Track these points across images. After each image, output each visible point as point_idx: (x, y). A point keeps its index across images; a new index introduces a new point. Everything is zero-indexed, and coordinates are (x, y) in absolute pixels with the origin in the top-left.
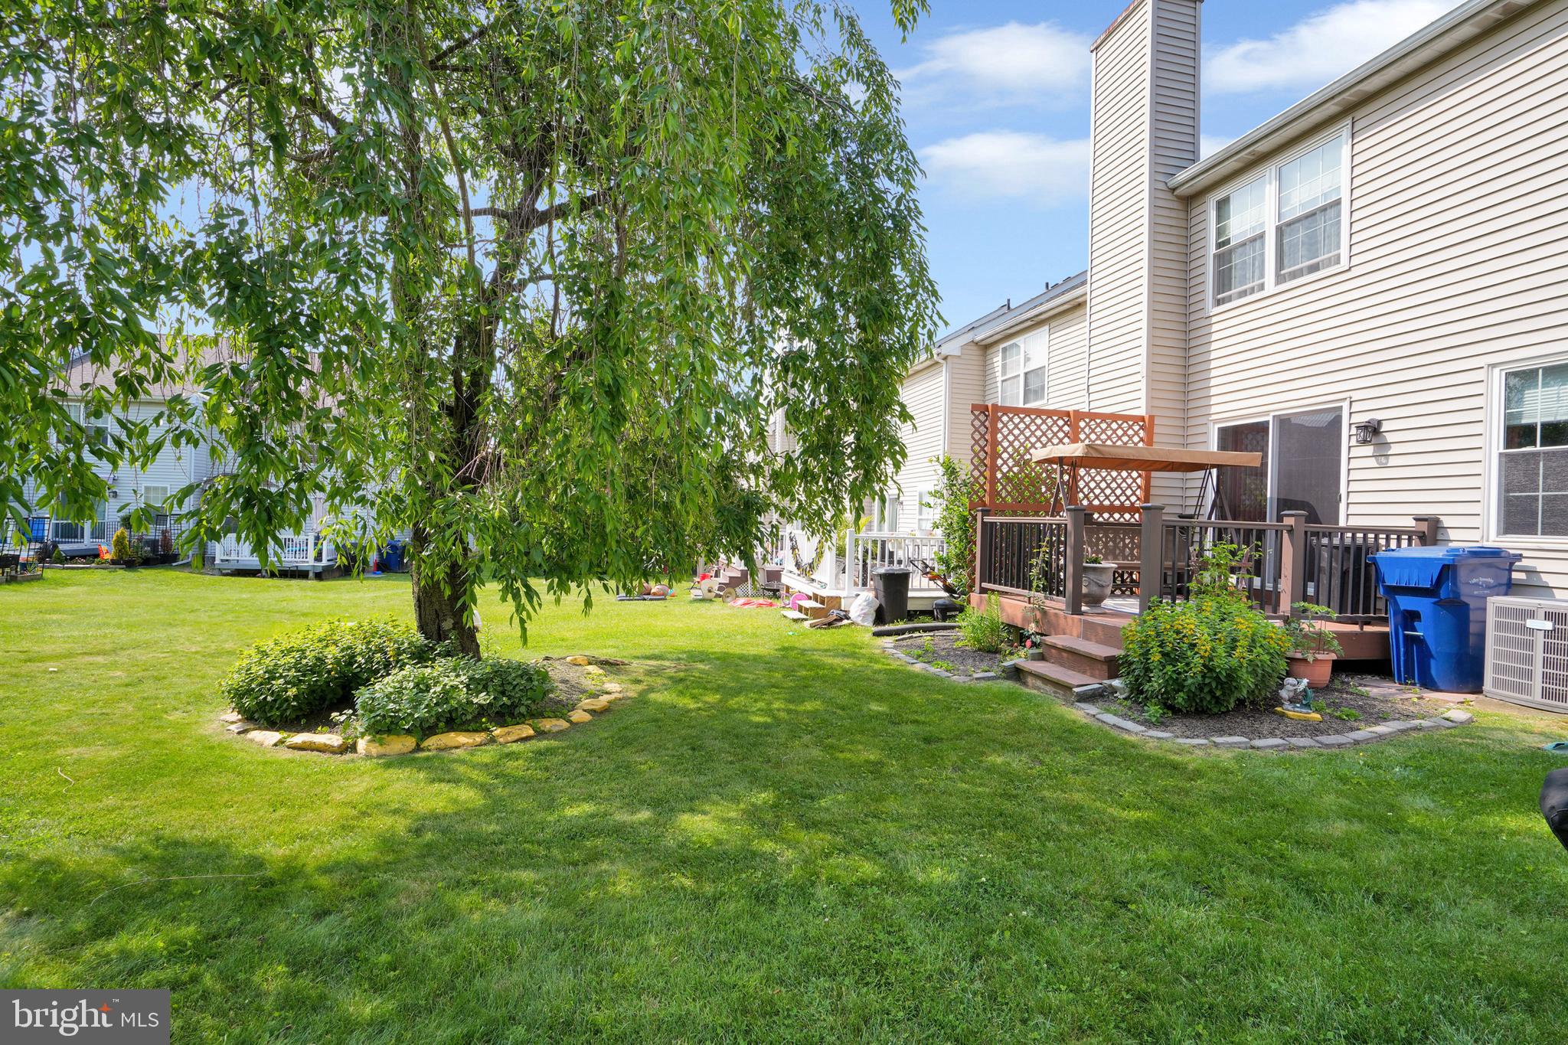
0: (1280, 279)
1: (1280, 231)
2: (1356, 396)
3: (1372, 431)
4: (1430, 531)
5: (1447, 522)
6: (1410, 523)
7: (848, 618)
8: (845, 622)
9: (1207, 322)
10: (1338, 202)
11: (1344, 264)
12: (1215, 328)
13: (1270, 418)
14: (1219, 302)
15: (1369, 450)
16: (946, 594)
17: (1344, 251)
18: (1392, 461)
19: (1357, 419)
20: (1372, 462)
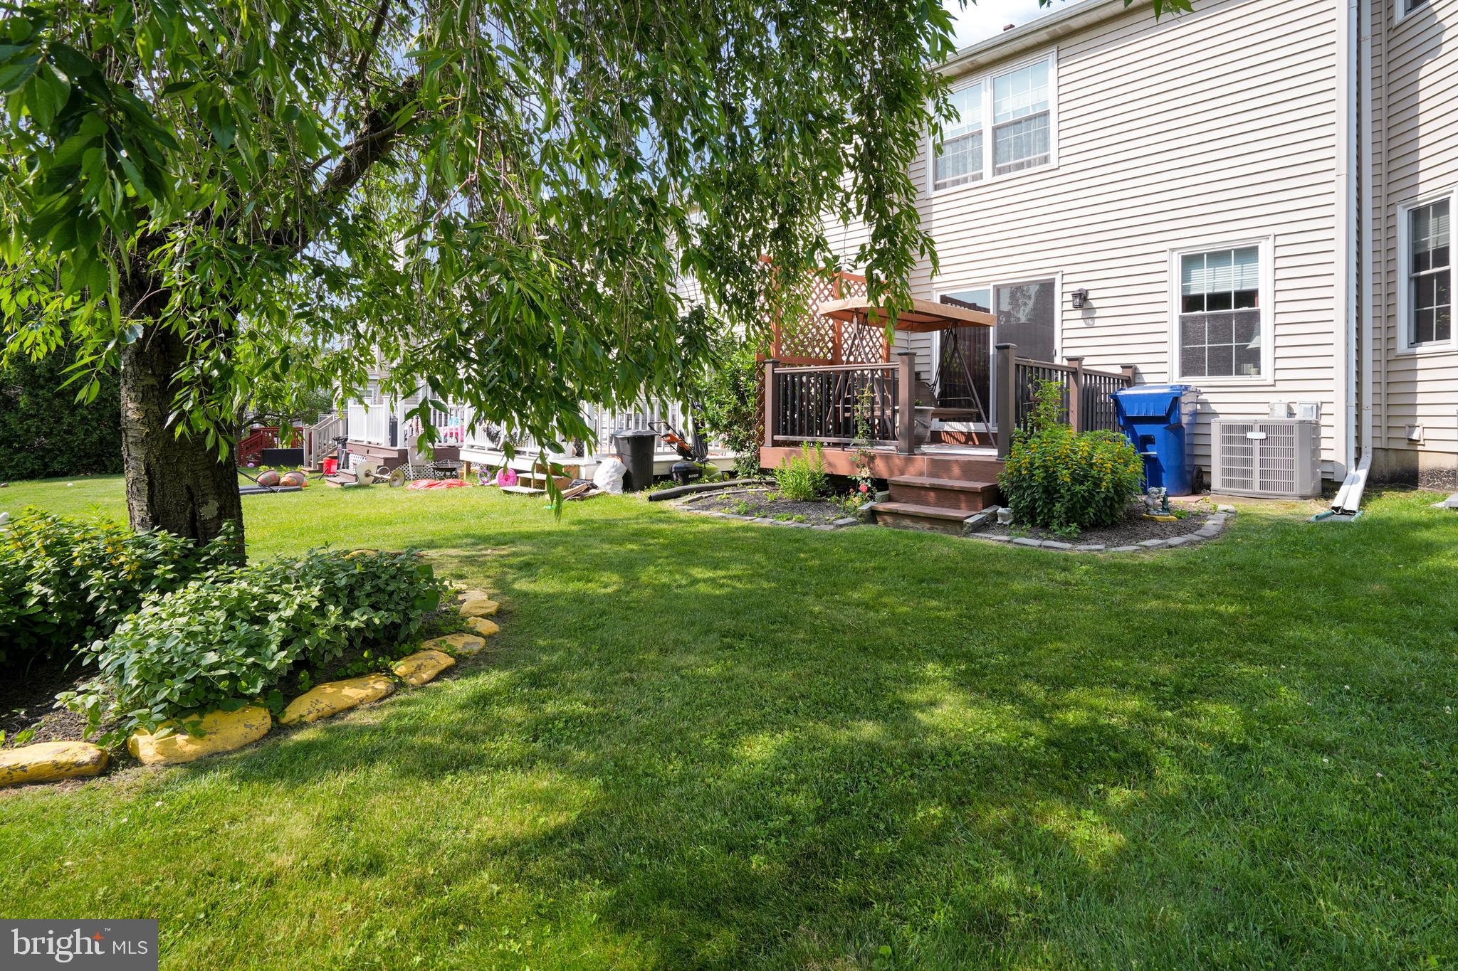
0: (997, 171)
1: (996, 130)
2: (1067, 270)
3: (1082, 299)
4: (1131, 377)
5: (1142, 369)
6: (1118, 370)
7: (595, 487)
8: (593, 491)
9: (927, 203)
10: (1046, 114)
11: (1053, 163)
12: (935, 209)
13: (991, 287)
14: (936, 187)
15: (1079, 314)
16: (680, 458)
17: (1053, 152)
18: (1098, 322)
19: (1067, 288)
20: (1081, 323)
